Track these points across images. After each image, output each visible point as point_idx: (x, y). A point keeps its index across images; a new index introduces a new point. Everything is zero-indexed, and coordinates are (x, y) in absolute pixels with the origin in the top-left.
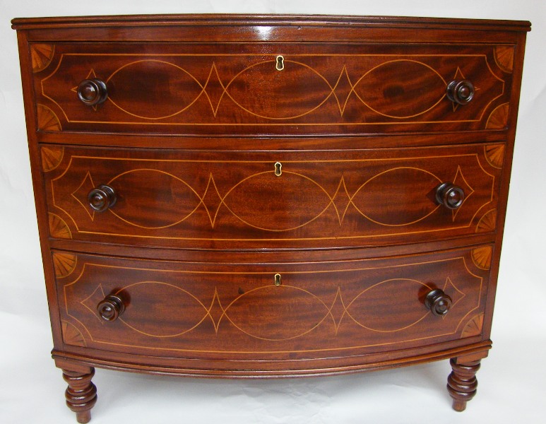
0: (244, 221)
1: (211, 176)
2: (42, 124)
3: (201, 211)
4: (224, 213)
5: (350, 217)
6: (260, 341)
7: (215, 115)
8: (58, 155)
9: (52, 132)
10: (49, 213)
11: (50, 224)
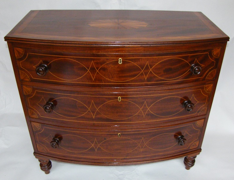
0: (106, 117)
1: (92, 101)
2: (22, 78)
3: (89, 113)
4: (98, 113)
5: (148, 115)
6: (113, 154)
7: (93, 80)
8: (30, 89)
9: (26, 81)
10: (28, 109)
11: (29, 113)
